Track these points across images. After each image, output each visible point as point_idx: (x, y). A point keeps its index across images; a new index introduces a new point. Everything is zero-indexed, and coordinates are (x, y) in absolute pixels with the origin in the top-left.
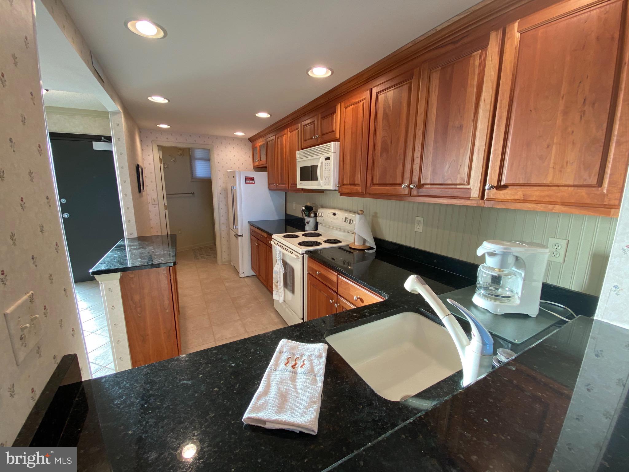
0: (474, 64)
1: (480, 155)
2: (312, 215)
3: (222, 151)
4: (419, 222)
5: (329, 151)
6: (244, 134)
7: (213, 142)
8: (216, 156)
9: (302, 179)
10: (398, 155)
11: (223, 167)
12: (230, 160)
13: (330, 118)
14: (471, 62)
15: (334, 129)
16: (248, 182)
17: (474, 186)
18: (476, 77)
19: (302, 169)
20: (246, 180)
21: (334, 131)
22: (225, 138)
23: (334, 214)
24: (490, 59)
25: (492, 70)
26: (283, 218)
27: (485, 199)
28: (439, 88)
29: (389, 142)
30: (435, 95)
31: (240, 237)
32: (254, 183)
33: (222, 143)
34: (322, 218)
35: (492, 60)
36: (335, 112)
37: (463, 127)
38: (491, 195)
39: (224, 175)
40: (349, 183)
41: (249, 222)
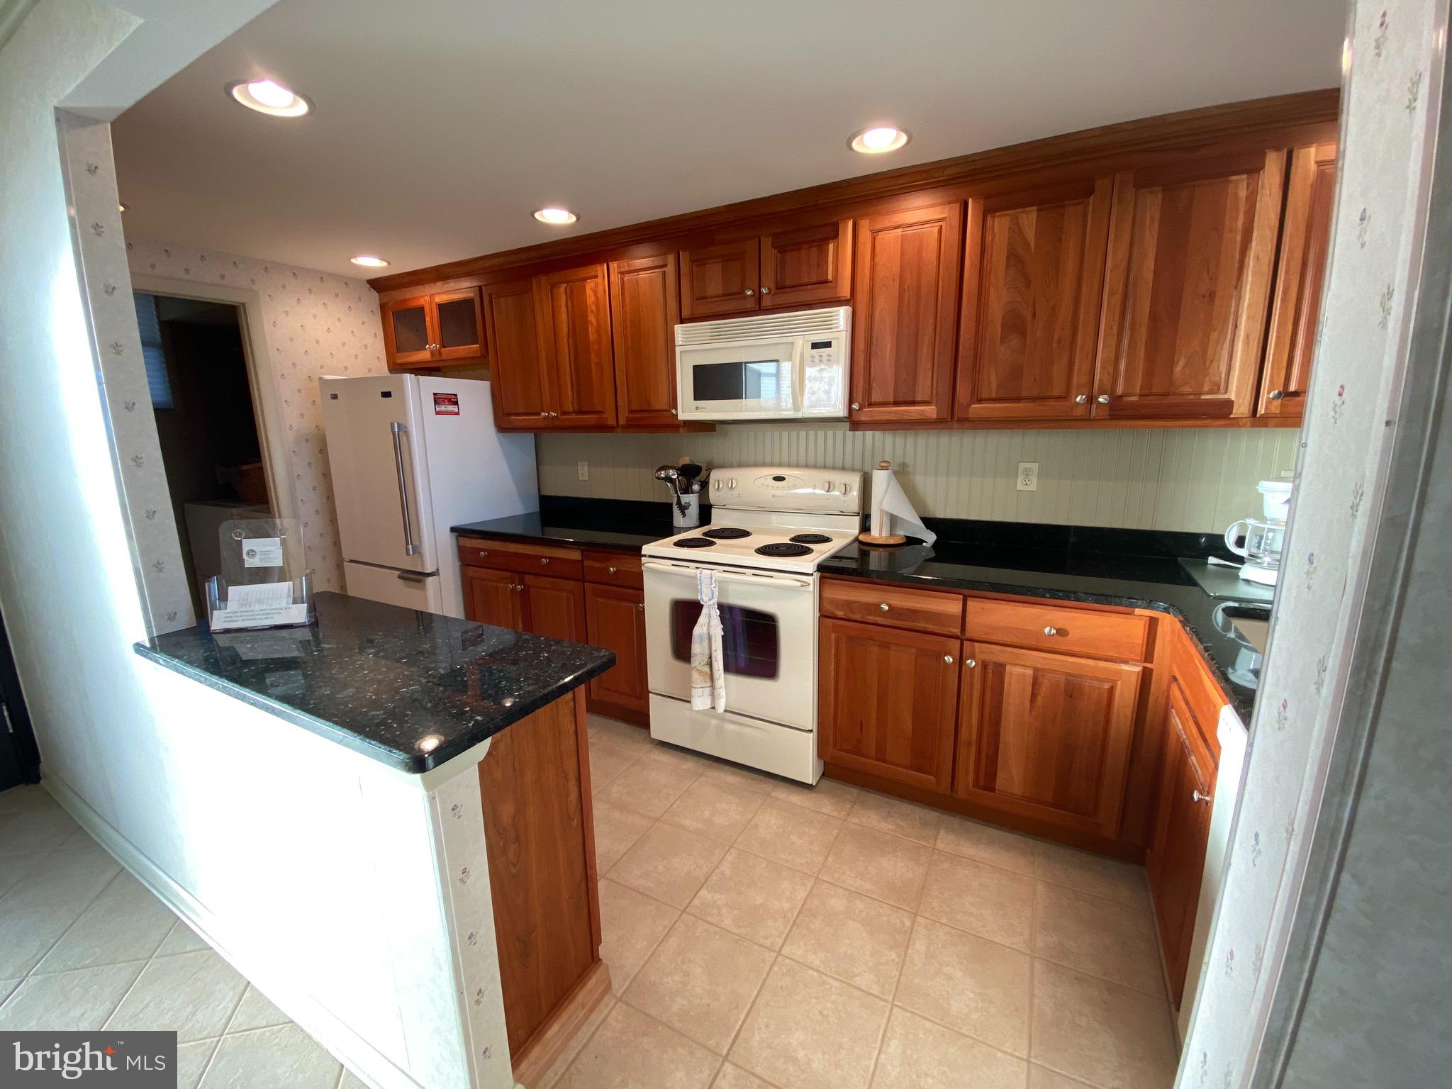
0: (1236, 194)
1: (1251, 343)
2: (696, 487)
3: (286, 312)
4: (1027, 473)
5: (828, 326)
6: (385, 264)
7: (253, 281)
8: (267, 326)
9: (699, 395)
10: (1056, 339)
11: (294, 364)
12: (317, 342)
13: (814, 250)
14: (1231, 190)
15: (830, 277)
16: (442, 408)
17: (1238, 393)
18: (1241, 216)
19: (699, 371)
20: (436, 403)
21: (827, 282)
22: (296, 272)
23: (779, 479)
24: (1268, 192)
25: (1271, 210)
26: (535, 507)
27: (1258, 416)
28: (1161, 221)
29: (1027, 314)
30: (1152, 236)
31: (430, 579)
32: (458, 414)
33: (284, 287)
34: (735, 493)
35: (1270, 195)
36: (835, 235)
37: (1215, 296)
38: (1273, 408)
39: (299, 391)
40: (892, 400)
41: (453, 530)
